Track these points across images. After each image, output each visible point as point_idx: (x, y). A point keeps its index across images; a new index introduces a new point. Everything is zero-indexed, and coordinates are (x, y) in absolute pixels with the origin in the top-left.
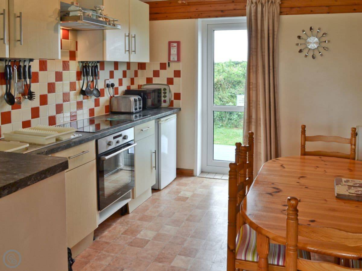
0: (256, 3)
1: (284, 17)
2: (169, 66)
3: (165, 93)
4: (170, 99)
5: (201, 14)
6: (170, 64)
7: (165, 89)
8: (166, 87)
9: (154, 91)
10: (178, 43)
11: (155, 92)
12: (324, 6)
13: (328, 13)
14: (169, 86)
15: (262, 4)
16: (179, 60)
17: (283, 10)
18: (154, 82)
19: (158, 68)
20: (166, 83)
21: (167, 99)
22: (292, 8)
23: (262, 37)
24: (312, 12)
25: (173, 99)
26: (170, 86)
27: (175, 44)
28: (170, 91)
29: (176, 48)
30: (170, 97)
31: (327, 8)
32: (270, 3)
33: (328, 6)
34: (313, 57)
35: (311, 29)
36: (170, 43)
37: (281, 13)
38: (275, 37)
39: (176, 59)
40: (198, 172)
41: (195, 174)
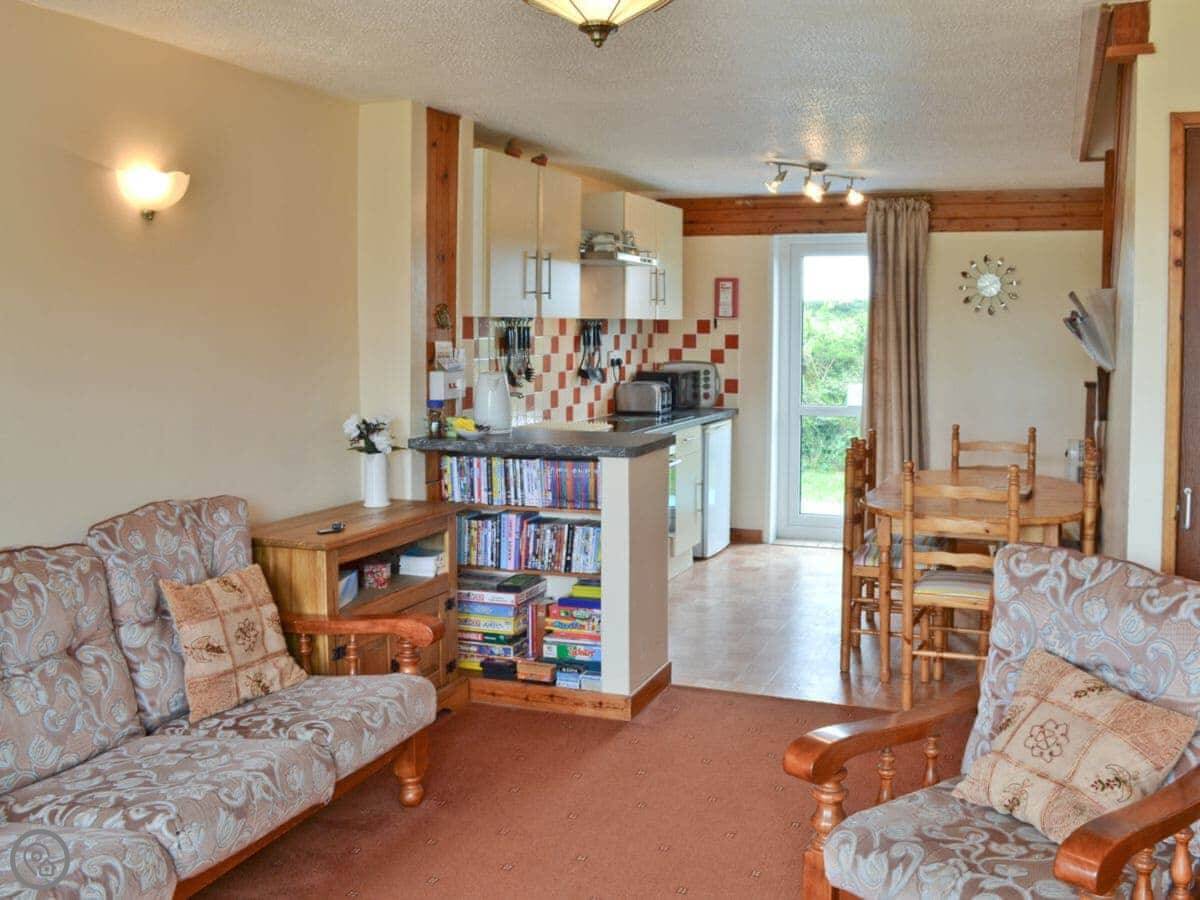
0: (885, 210)
1: (936, 236)
2: (716, 326)
3: (707, 379)
4: (716, 391)
5: (780, 226)
6: (719, 323)
7: (707, 372)
8: (709, 368)
9: (685, 375)
10: (735, 282)
11: (687, 378)
12: (1009, 217)
13: (1017, 230)
14: (715, 367)
15: (895, 212)
16: (735, 315)
17: (934, 223)
18: (684, 358)
19: (693, 330)
20: (709, 360)
21: (711, 391)
22: (951, 219)
23: (895, 273)
24: (987, 228)
25: (723, 390)
26: (718, 365)
27: (729, 285)
28: (717, 375)
29: (730, 291)
30: (715, 386)
31: (1015, 221)
32: (910, 209)
33: (1017, 218)
34: (991, 312)
35: (986, 259)
36: (718, 281)
37: (931, 228)
38: (920, 273)
39: (730, 313)
40: (770, 534)
41: (765, 540)
